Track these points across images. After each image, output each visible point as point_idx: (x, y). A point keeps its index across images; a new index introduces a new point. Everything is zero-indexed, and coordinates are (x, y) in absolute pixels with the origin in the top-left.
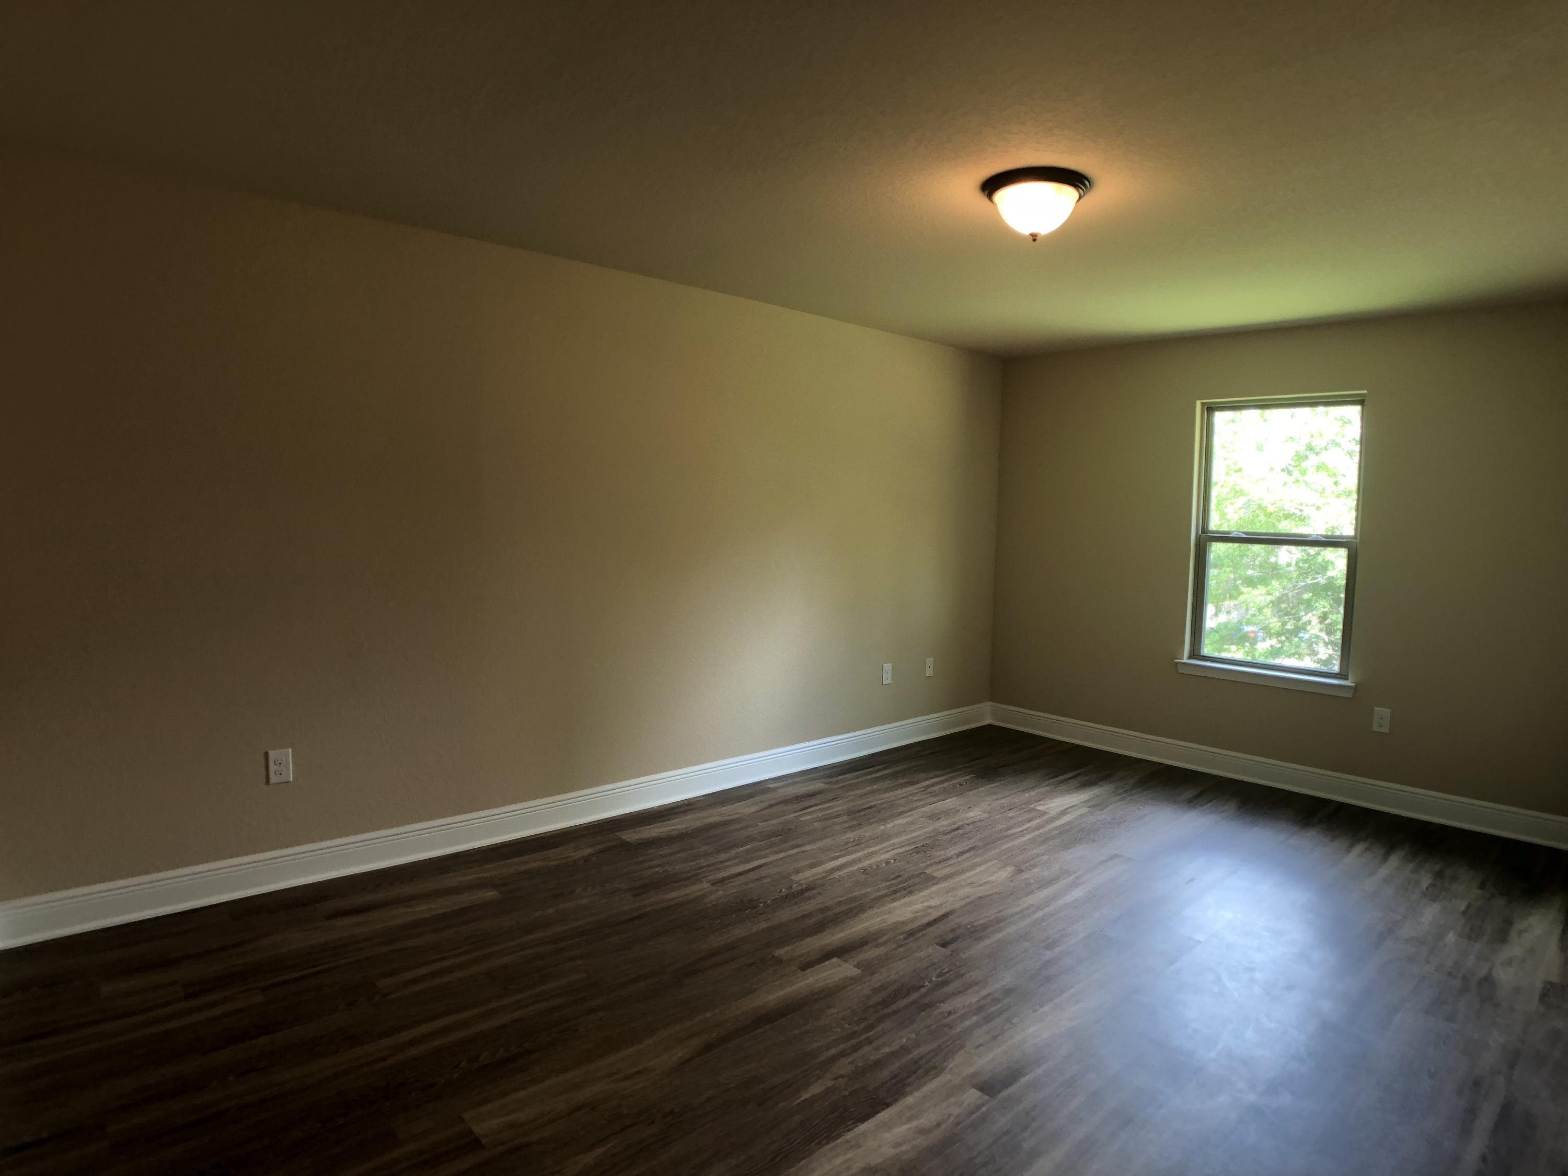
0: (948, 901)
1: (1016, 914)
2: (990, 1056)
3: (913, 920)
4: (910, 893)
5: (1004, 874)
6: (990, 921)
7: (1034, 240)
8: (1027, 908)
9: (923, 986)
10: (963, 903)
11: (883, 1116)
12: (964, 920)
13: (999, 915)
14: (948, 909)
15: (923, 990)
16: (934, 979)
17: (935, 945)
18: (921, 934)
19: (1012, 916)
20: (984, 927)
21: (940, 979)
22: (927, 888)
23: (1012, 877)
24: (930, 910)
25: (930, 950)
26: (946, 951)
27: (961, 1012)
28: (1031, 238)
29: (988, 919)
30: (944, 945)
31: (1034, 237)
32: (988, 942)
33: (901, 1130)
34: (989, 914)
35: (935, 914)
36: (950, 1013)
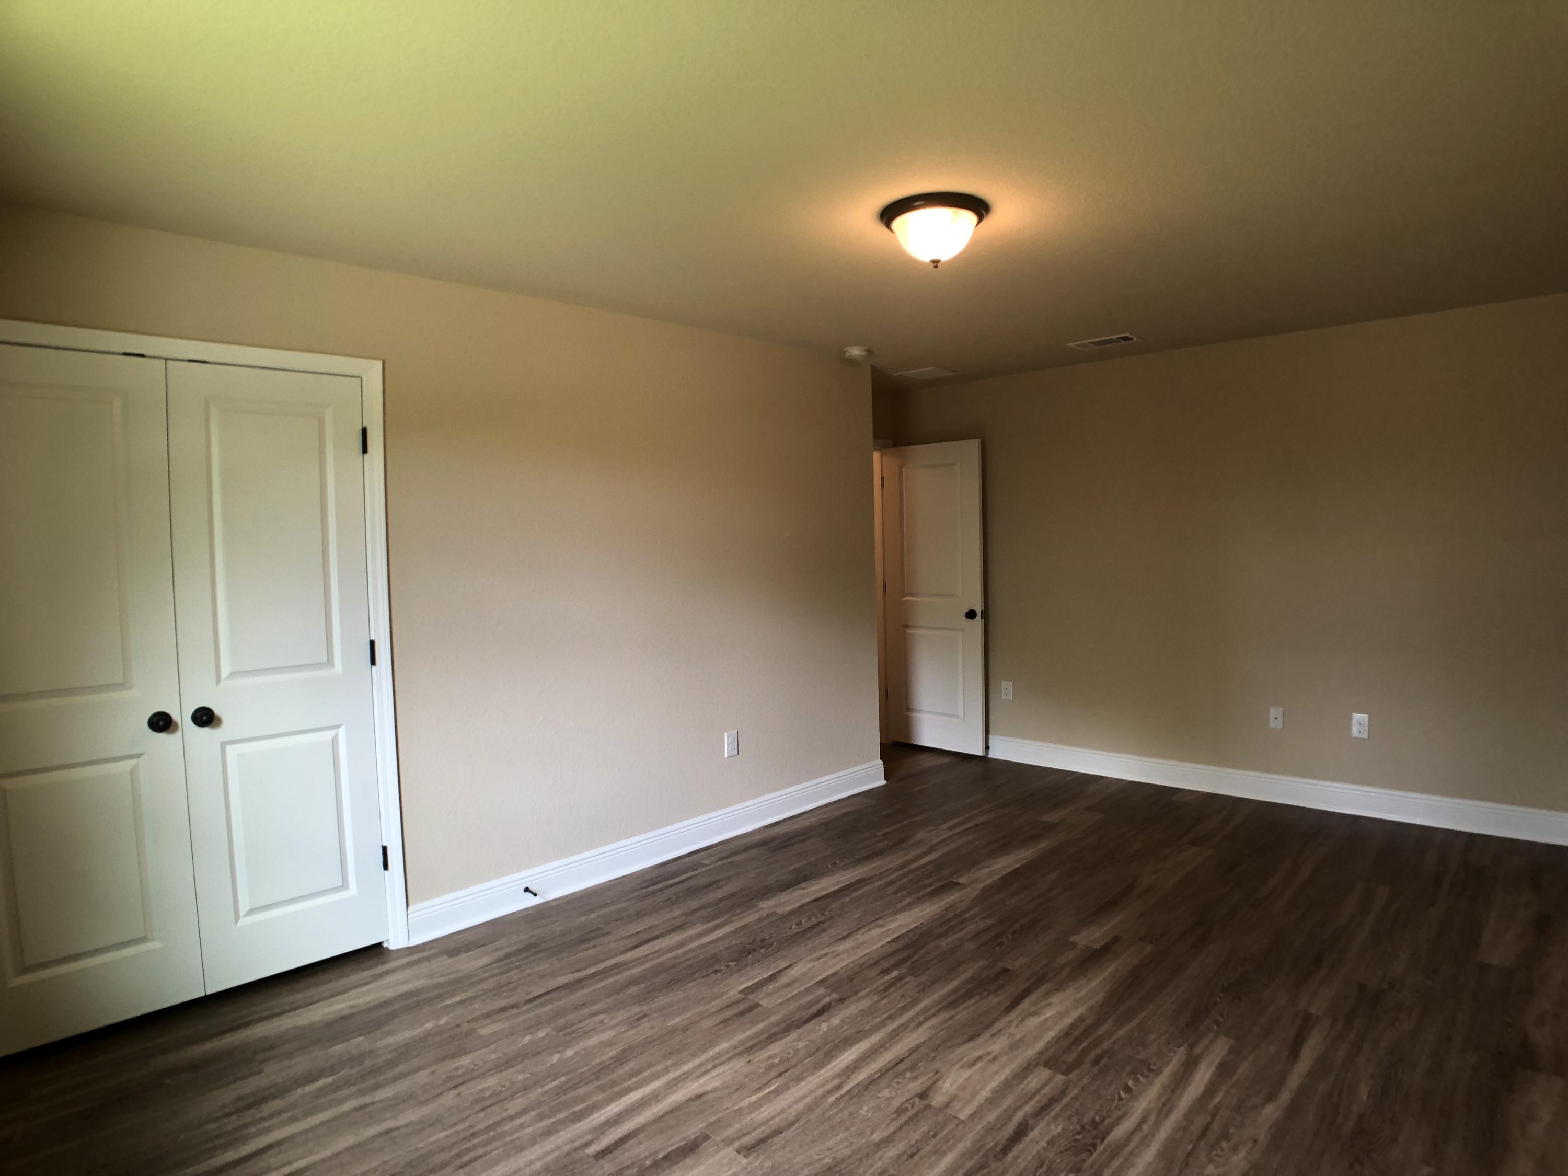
0: (1017, 1026)
1: (934, 1015)
2: (953, 897)
3: (1048, 994)
4: (1067, 1033)
5: (948, 1086)
6: (963, 1003)
7: (936, 267)
8: (920, 1024)
9: (1012, 934)
10: (998, 1026)
11: (1010, 870)
12: (993, 1000)
13: (953, 1013)
14: (1014, 1014)
15: (1011, 931)
16: (1006, 940)
17: (1014, 970)
18: (1033, 980)
19: (939, 1011)
20: (968, 995)
21: (1000, 940)
22: (1049, 1045)
23: (938, 1080)
24: (1033, 1009)
25: (1017, 964)
26: (1001, 965)
27: (978, 919)
28: (933, 265)
29: (965, 1005)
30: (1005, 971)
31: (936, 263)
32: (964, 977)
33: (997, 866)
34: (962, 1013)
35: (1025, 1004)
36: (986, 918)
